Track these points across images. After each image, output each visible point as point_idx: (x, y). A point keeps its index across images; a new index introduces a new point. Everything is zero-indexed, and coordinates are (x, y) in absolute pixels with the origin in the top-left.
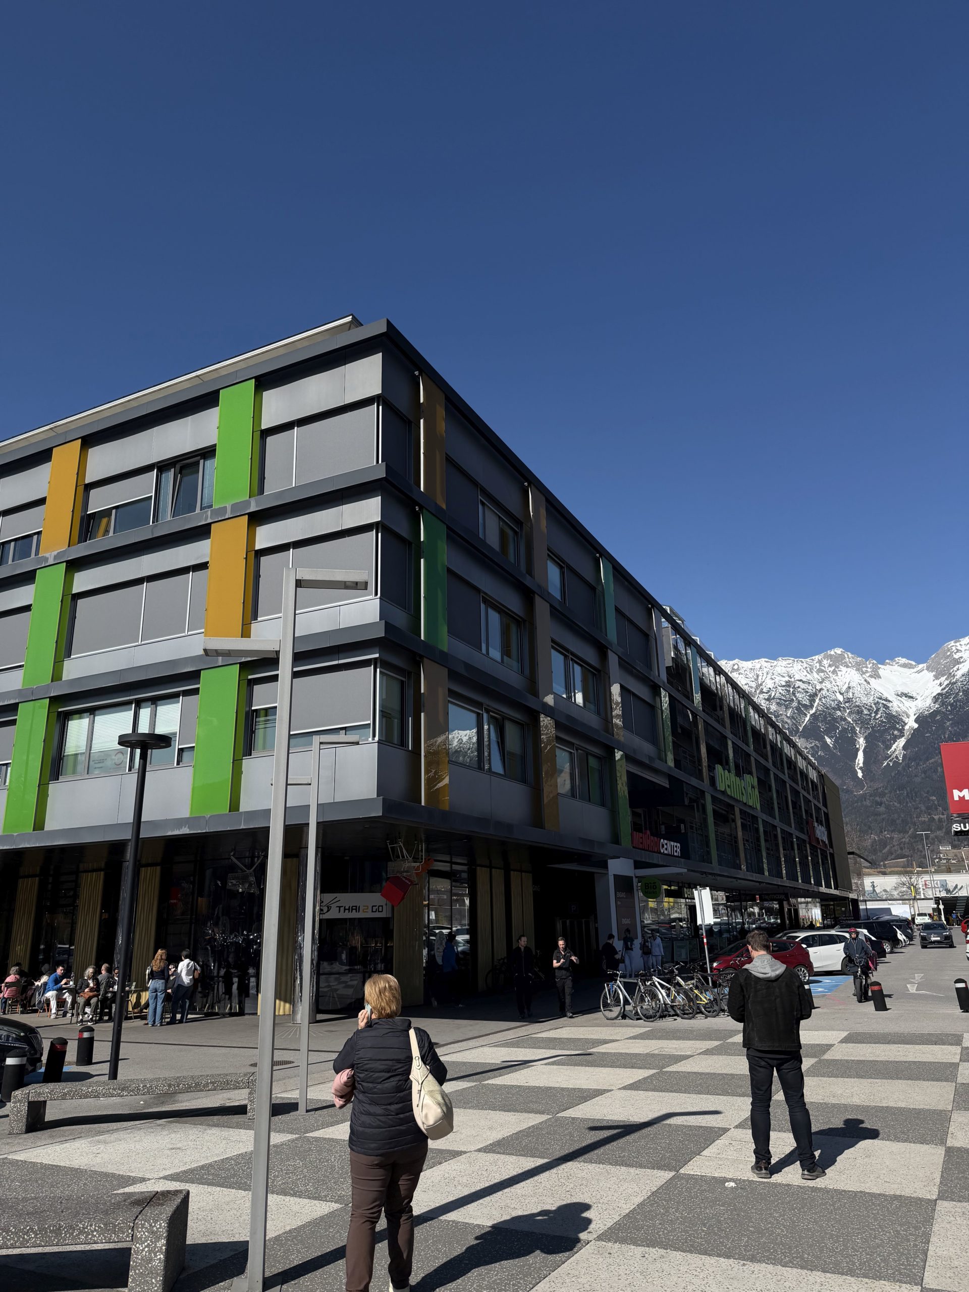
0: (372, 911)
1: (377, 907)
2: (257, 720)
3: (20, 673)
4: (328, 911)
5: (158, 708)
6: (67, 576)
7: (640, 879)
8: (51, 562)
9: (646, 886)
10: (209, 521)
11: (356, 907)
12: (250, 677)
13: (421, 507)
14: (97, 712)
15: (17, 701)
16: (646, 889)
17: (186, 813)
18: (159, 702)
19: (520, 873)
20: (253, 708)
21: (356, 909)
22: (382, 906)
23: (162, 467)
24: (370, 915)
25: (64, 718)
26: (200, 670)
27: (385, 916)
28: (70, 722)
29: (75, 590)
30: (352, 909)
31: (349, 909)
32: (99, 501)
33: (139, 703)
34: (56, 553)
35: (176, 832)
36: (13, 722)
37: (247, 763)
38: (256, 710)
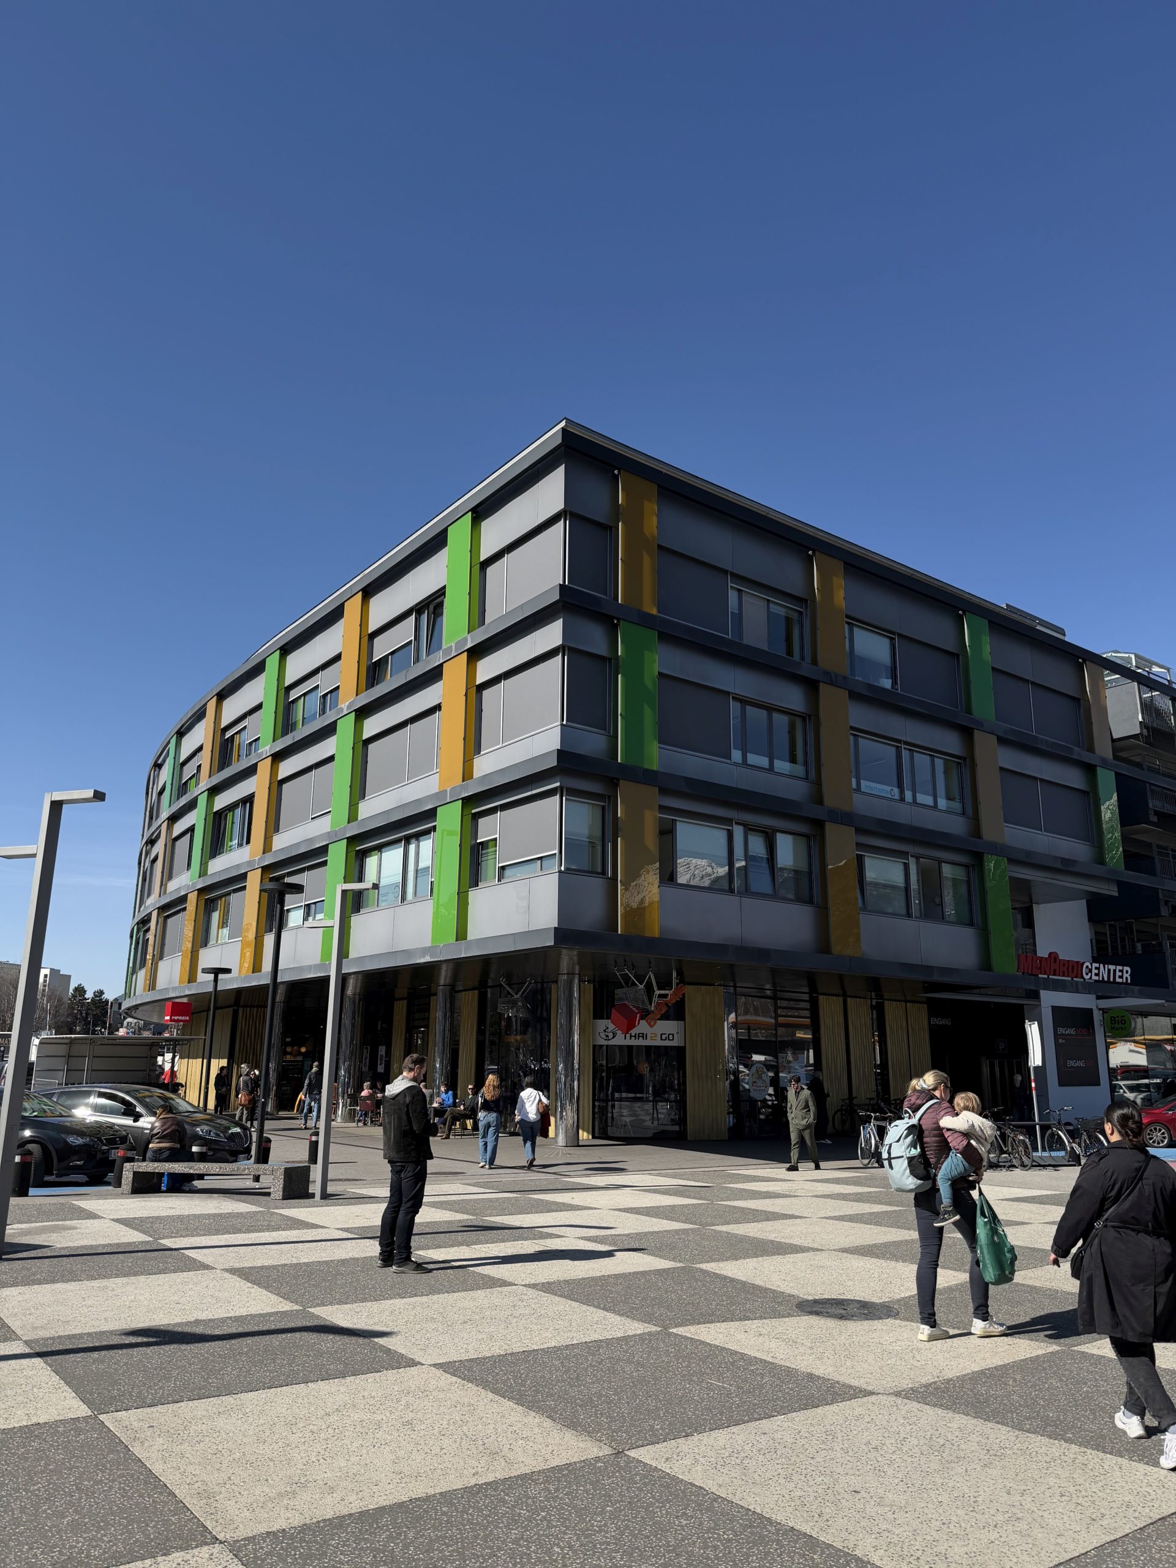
0: (661, 1039)
1: (667, 1035)
2: (483, 852)
3: (329, 817)
4: (614, 1037)
5: (421, 843)
6: (357, 725)
7: (1104, 1011)
8: (345, 712)
9: (1112, 1020)
10: (441, 661)
11: (643, 1034)
12: (473, 811)
13: (618, 620)
14: (383, 850)
15: (327, 843)
16: (1112, 1023)
17: (428, 943)
18: (421, 838)
19: (903, 1004)
20: (478, 841)
21: (643, 1037)
22: (673, 1035)
23: (418, 609)
24: (659, 1043)
25: (363, 855)
26: (437, 807)
27: (677, 1045)
28: (367, 859)
29: (365, 736)
30: (639, 1037)
31: (635, 1036)
32: (382, 647)
33: (408, 840)
34: (347, 703)
35: (423, 960)
36: (325, 863)
37: (474, 895)
38: (482, 843)
